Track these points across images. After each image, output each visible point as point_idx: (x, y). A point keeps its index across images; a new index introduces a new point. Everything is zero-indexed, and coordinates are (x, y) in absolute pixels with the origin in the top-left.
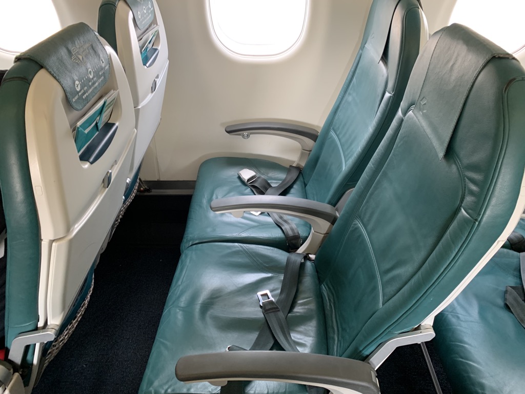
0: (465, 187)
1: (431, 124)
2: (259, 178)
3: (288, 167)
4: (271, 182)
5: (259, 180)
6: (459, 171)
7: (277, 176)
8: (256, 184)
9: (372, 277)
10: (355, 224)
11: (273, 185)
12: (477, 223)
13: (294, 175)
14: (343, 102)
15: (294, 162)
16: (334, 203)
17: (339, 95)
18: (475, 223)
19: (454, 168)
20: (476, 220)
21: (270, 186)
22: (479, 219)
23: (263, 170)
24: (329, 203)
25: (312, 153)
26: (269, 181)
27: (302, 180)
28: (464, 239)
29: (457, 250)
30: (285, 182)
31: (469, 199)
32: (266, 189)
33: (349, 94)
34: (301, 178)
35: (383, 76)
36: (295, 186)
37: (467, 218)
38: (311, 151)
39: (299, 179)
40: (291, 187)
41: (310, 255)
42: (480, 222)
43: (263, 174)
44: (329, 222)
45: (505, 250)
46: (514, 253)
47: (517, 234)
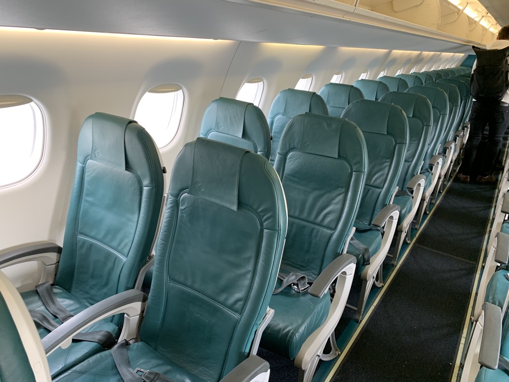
45: (98, 355)
46: (107, 352)
47: (103, 333)
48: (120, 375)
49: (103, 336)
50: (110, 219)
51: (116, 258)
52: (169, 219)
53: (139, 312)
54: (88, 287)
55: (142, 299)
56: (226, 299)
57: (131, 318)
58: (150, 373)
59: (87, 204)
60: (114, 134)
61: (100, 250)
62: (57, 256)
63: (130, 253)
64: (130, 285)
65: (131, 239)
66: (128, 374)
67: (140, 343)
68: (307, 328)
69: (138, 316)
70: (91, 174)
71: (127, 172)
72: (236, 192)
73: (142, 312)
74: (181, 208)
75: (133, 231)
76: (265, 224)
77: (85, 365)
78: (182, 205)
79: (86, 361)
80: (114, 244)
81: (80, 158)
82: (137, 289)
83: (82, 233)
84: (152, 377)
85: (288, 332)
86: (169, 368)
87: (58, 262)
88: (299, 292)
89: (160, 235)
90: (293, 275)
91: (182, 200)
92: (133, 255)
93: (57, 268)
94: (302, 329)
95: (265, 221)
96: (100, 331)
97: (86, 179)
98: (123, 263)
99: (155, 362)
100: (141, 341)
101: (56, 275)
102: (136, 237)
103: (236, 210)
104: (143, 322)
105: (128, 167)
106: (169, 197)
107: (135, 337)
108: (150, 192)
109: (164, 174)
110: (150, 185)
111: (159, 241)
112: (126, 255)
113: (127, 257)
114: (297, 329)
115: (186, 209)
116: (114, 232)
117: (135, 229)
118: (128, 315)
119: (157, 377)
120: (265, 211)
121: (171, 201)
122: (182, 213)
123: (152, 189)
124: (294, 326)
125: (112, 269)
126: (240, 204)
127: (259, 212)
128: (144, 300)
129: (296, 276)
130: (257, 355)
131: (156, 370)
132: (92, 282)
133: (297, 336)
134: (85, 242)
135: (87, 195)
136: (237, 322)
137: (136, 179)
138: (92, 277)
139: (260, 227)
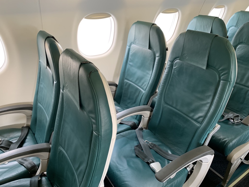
0: (92, 121)
1: (72, 95)
2: (3, 141)
3: (21, 128)
4: (12, 141)
5: (4, 142)
6: (87, 114)
7: (15, 135)
8: (2, 145)
9: (73, 174)
10: (59, 149)
11: (14, 142)
12: (100, 136)
13: (26, 131)
14: (39, 88)
15: (24, 124)
16: (48, 141)
17: (37, 85)
18: (99, 136)
19: (85, 113)
20: (99, 135)
21: (11, 143)
22: (100, 134)
23: (5, 135)
24: (45, 142)
25: (32, 116)
26: (10, 141)
27: (32, 132)
28: (98, 145)
29: (97, 151)
30: (21, 137)
31: (94, 126)
32: (10, 145)
33: (41, 84)
34: (30, 132)
35: (50, 74)
36: (28, 137)
37: (96, 135)
38: (31, 116)
39: (29, 133)
40: (25, 138)
41: (44, 173)
42: (101, 136)
43: (6, 137)
44: (48, 152)
45: (130, 131)
46: (133, 131)
47: (132, 122)
48: (139, 141)
49: (132, 123)
50: (139, 73)
51: (140, 91)
52: (167, 73)
53: (149, 116)
54: (127, 103)
55: (150, 110)
56: (193, 116)
57: (145, 118)
58: (152, 144)
59: (129, 66)
60: (145, 31)
61: (133, 87)
62: (116, 88)
63: (147, 89)
64: (146, 103)
65: (148, 82)
66: (142, 141)
67: (148, 130)
68: (238, 142)
69: (148, 118)
70: (133, 51)
71: (149, 50)
72: (206, 59)
73: (150, 116)
74: (174, 68)
75: (149, 79)
76: (222, 77)
77: (125, 133)
78: (174, 67)
79: (125, 132)
80: (140, 84)
81: (128, 44)
82: (148, 105)
83: (126, 79)
84: (153, 145)
85: (226, 141)
86: (160, 143)
87: (116, 91)
88: (234, 124)
89: (162, 81)
90: (231, 114)
91: (175, 64)
92: (148, 90)
93: (115, 93)
94: (234, 141)
95: (222, 76)
96: (131, 121)
97: (130, 54)
98: (143, 93)
99: (154, 140)
100: (148, 129)
101: (114, 96)
102: (150, 82)
103: (205, 69)
104: (150, 121)
105: (150, 47)
106: (168, 62)
107: (146, 127)
108: (159, 60)
109: (167, 51)
110: (159, 56)
111: (161, 84)
112: (145, 90)
113: (145, 91)
114: (231, 141)
115: (177, 68)
116: (140, 79)
117: (150, 78)
118: (144, 116)
119: (155, 146)
120: (223, 70)
121: (169, 64)
122: (174, 70)
123: (160, 58)
124: (230, 139)
125: (138, 96)
126: (208, 66)
127: (219, 70)
128: (151, 111)
129: (233, 114)
130: (208, 145)
131: (154, 143)
132: (129, 101)
133: (231, 144)
134: (127, 83)
135: (130, 61)
136: (198, 128)
137: (153, 53)
138: (129, 99)
139: (218, 79)
